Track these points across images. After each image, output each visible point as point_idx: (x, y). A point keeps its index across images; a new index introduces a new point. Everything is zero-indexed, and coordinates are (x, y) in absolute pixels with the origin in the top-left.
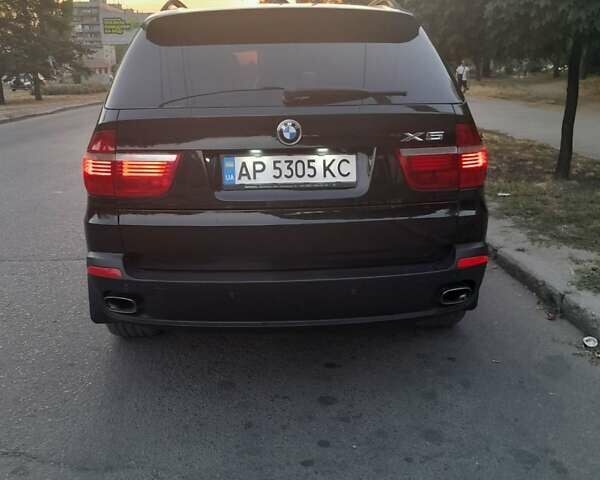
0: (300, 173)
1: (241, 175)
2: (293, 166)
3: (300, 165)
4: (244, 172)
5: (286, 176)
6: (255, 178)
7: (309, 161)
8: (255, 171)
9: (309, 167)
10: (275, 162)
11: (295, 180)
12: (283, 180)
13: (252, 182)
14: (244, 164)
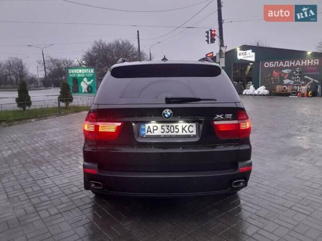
0: (172, 131)
1: (148, 131)
2: (169, 128)
3: (172, 128)
4: (149, 130)
5: (167, 132)
6: (153, 133)
7: (176, 126)
8: (154, 130)
9: (176, 128)
10: (162, 126)
11: (170, 134)
12: (165, 134)
13: (152, 134)
14: (149, 127)
